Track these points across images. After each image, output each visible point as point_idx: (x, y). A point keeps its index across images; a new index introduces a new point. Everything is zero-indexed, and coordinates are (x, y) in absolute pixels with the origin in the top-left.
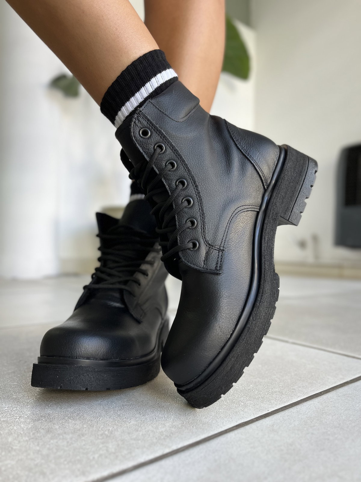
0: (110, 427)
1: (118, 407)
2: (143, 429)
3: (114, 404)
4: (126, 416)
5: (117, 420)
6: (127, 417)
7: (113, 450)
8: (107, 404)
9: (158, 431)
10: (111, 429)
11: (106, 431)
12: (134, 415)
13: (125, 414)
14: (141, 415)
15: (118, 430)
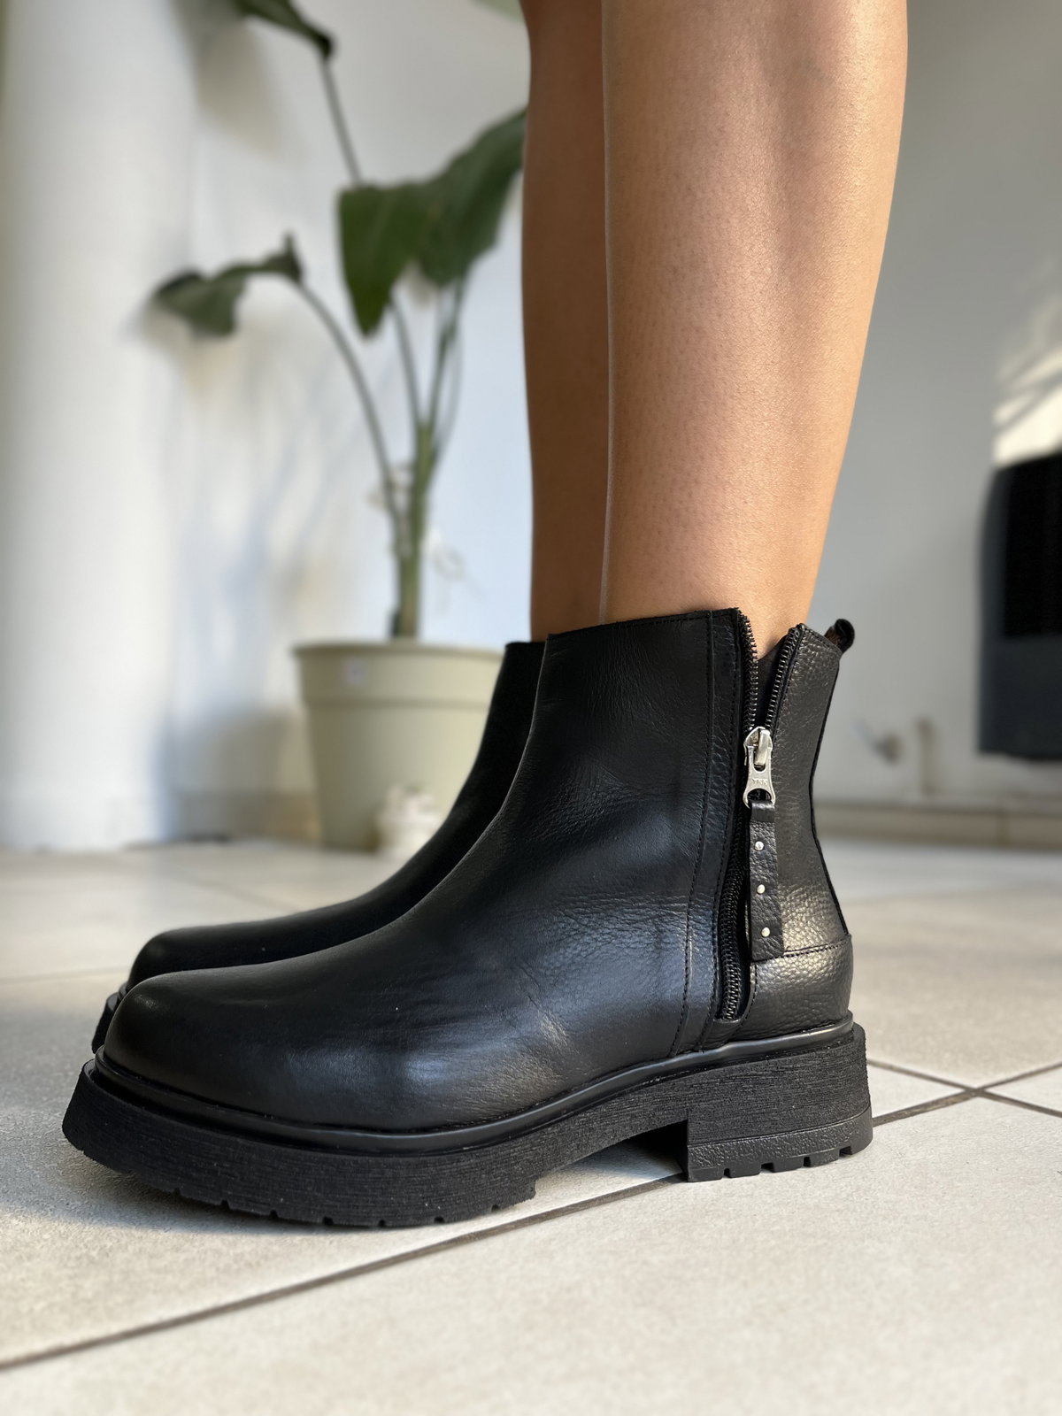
0: (111, 1240)
2: (194, 1247)
7: (90, 1295)
9: (231, 1252)
10: (109, 1244)
11: (94, 1249)
15: (127, 1248)
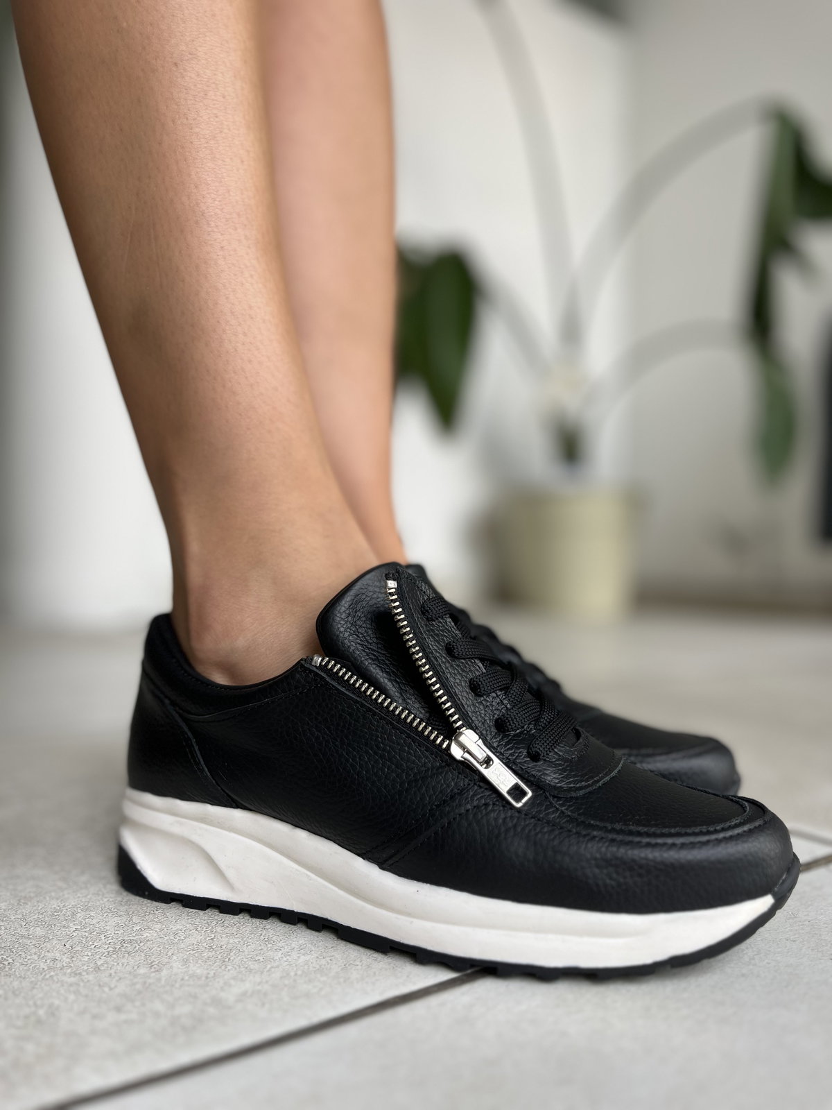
1: (107, 946)
3: (103, 938)
4: (112, 971)
5: (86, 980)
6: (113, 974)
8: (87, 937)
12: (136, 967)
13: (116, 964)
14: (153, 970)
